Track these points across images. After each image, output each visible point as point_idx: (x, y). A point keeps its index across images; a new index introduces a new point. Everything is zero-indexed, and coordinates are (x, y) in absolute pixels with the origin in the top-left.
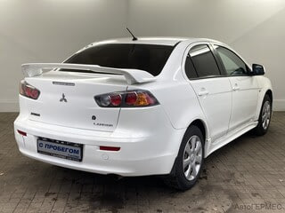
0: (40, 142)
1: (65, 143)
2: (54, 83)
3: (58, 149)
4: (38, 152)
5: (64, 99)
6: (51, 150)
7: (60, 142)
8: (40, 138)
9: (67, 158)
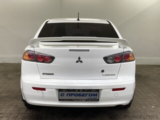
0: (61, 93)
1: (84, 90)
2: (70, 50)
3: (79, 95)
4: (60, 100)
5: (79, 61)
6: (73, 97)
7: (79, 90)
8: (60, 90)
9: (87, 100)
